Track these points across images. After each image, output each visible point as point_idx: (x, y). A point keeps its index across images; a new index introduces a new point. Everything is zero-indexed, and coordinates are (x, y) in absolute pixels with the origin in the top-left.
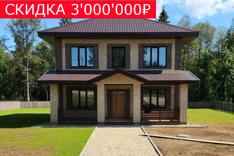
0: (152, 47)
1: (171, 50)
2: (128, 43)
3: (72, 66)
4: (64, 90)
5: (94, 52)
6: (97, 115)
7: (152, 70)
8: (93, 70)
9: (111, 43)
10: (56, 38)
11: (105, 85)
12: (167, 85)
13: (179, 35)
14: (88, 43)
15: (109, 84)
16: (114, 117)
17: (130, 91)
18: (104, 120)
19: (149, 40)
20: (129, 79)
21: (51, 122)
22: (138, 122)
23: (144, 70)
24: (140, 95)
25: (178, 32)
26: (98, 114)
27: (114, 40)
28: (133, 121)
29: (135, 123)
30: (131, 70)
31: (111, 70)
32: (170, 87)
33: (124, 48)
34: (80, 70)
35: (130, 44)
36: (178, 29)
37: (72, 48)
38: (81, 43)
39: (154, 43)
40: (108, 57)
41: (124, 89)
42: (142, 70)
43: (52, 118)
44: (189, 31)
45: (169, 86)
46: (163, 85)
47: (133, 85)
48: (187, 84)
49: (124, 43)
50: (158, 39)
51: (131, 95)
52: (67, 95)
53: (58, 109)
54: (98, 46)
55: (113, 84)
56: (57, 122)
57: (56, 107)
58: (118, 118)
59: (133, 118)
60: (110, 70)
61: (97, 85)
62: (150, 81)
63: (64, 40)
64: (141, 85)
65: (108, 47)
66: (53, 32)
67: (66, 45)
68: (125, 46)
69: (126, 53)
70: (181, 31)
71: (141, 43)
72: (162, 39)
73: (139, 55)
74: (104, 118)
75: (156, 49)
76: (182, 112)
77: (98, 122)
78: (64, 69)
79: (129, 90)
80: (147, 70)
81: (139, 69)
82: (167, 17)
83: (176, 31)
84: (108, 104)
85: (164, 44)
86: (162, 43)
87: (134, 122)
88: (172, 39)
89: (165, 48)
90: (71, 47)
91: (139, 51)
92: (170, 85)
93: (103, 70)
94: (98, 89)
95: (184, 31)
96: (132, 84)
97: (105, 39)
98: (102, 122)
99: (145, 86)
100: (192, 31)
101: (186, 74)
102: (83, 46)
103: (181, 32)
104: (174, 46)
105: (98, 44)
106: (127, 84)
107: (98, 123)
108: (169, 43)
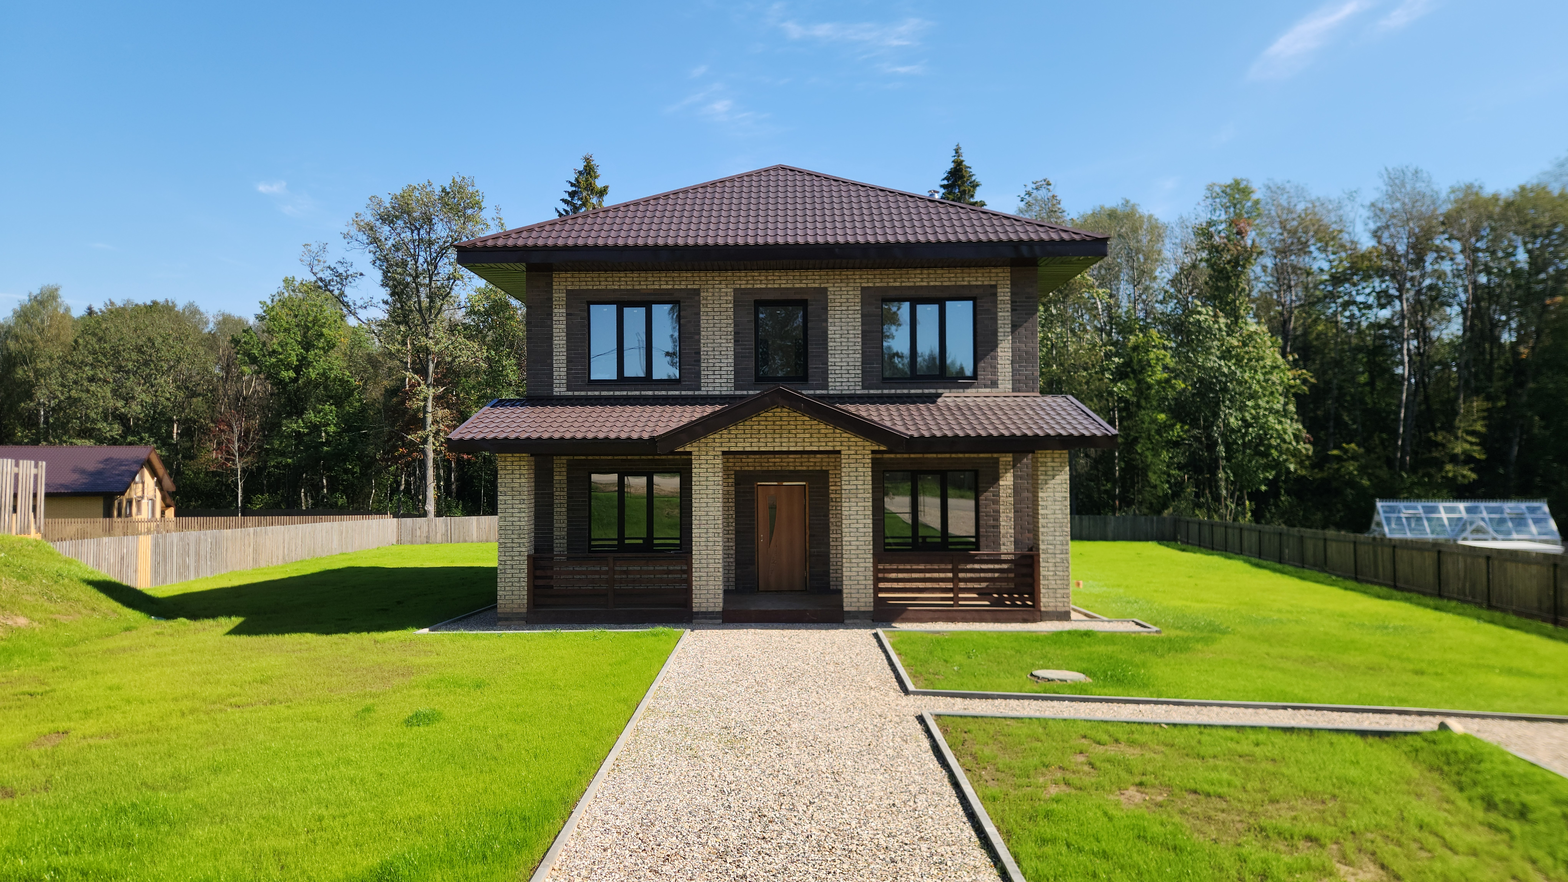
0: (916, 300)
1: (996, 313)
2: (817, 285)
3: (592, 378)
4: (560, 477)
5: (682, 321)
6: (689, 581)
7: (919, 391)
8: (677, 393)
9: (750, 286)
10: (531, 268)
11: (724, 453)
12: (982, 455)
13: (1025, 250)
14: (657, 287)
15: (741, 449)
16: (762, 586)
17: (828, 478)
18: (721, 600)
19: (904, 271)
20: (823, 431)
21: (499, 610)
22: (862, 609)
23: (886, 391)
24: (870, 495)
25: (1021, 241)
26: (694, 574)
27: (764, 273)
28: (842, 606)
29: (849, 612)
30: (831, 392)
31: (751, 392)
32: (997, 462)
33: (803, 304)
34: (625, 393)
35: (826, 289)
36: (1018, 228)
37: (592, 306)
38: (629, 287)
39: (925, 284)
40: (736, 341)
41: (804, 468)
42: (879, 392)
43: (502, 592)
44: (1065, 236)
45: (993, 458)
46: (967, 455)
47: (839, 452)
48: (1064, 449)
49: (804, 286)
50: (942, 267)
51: (832, 496)
52: (570, 497)
53: (528, 556)
54: (697, 298)
55: (756, 449)
56: (525, 610)
57: (524, 547)
58: (779, 592)
59: (840, 592)
60: (745, 393)
61: (690, 453)
62: (911, 436)
63: (563, 275)
64: (873, 452)
65: (737, 304)
66: (515, 246)
67: (571, 294)
68: (805, 297)
69: (809, 325)
70: (1034, 236)
71: (871, 285)
72: (955, 267)
73: (863, 332)
74: (721, 592)
75: (934, 309)
76: (1046, 569)
77: (695, 610)
78: (560, 389)
79: (826, 472)
80: (899, 391)
81: (863, 388)
82: (975, 185)
83: (1013, 237)
84: (737, 532)
85: (963, 286)
86: (959, 283)
87: (846, 609)
88: (995, 266)
89: (969, 304)
90: (590, 303)
91: (863, 316)
92: (995, 455)
93: (717, 393)
94: (694, 470)
95: (1044, 236)
96: (837, 448)
97: (726, 270)
98: (710, 610)
99: (891, 459)
100: (1077, 237)
101: (1058, 408)
102: (638, 298)
103: (1032, 240)
104: (1004, 295)
105: (697, 292)
106: (815, 449)
107: (697, 613)
108: (986, 283)
